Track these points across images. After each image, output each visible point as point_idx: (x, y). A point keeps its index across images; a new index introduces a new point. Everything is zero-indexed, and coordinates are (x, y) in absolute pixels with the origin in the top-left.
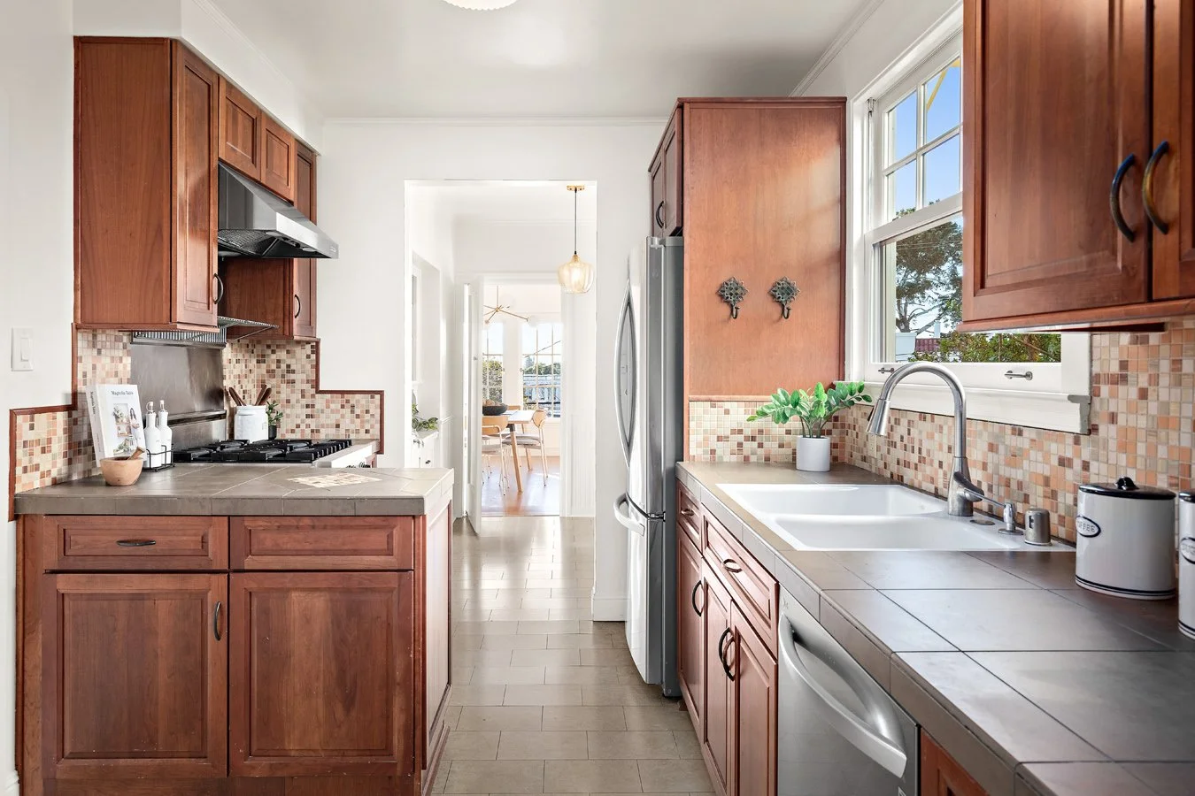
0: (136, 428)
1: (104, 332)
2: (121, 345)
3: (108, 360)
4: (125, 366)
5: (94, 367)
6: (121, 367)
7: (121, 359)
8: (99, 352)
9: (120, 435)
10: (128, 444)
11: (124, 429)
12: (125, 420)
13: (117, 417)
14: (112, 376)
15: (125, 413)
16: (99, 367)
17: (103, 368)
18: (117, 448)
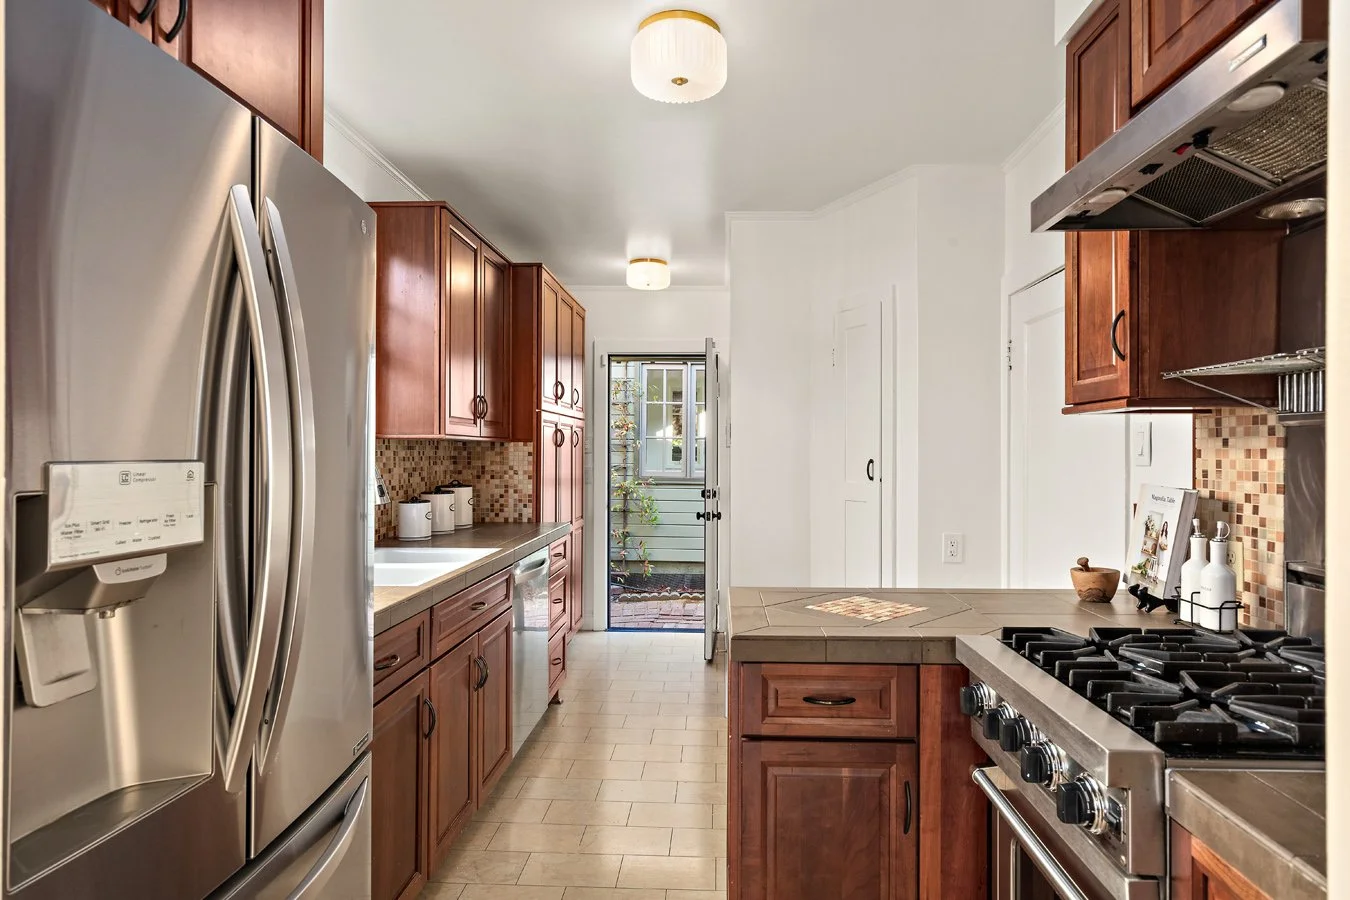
0: (1163, 549)
1: (1232, 413)
2: (1264, 429)
3: (1241, 455)
4: (1271, 464)
5: (1219, 464)
6: (1263, 465)
7: (1263, 453)
8: (1225, 443)
9: (1144, 551)
10: (1148, 566)
11: (1150, 544)
12: (1154, 535)
13: (1147, 529)
14: (1248, 479)
15: (1158, 526)
16: (1225, 463)
17: (1233, 465)
18: (1136, 565)
